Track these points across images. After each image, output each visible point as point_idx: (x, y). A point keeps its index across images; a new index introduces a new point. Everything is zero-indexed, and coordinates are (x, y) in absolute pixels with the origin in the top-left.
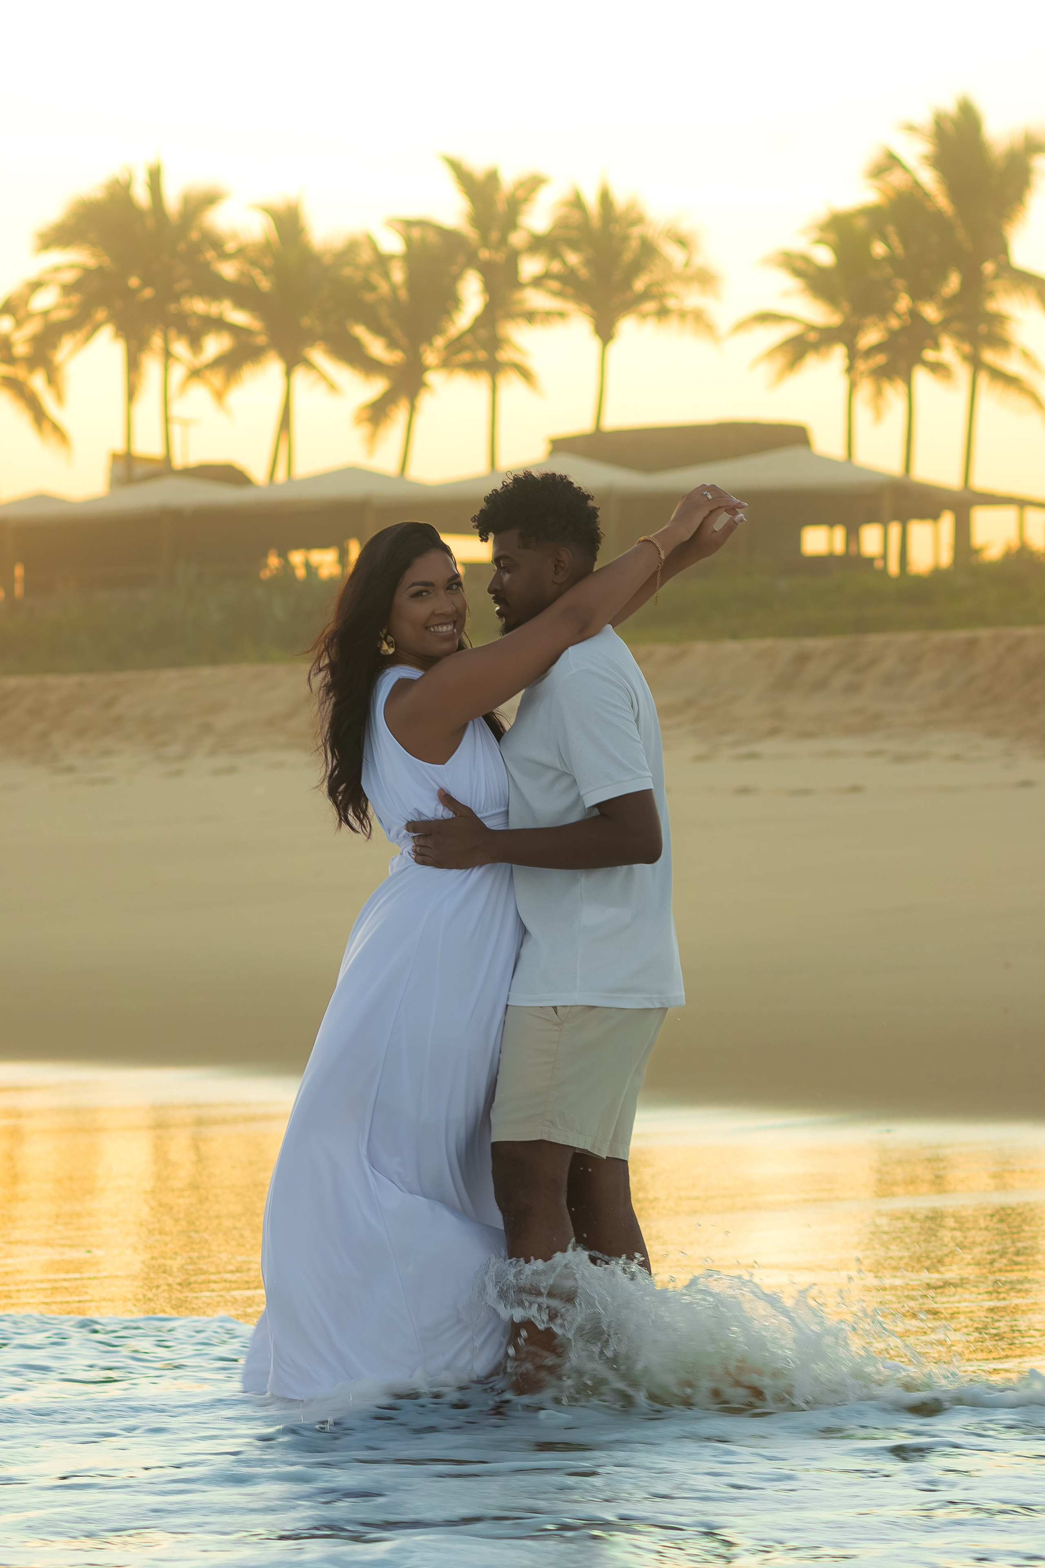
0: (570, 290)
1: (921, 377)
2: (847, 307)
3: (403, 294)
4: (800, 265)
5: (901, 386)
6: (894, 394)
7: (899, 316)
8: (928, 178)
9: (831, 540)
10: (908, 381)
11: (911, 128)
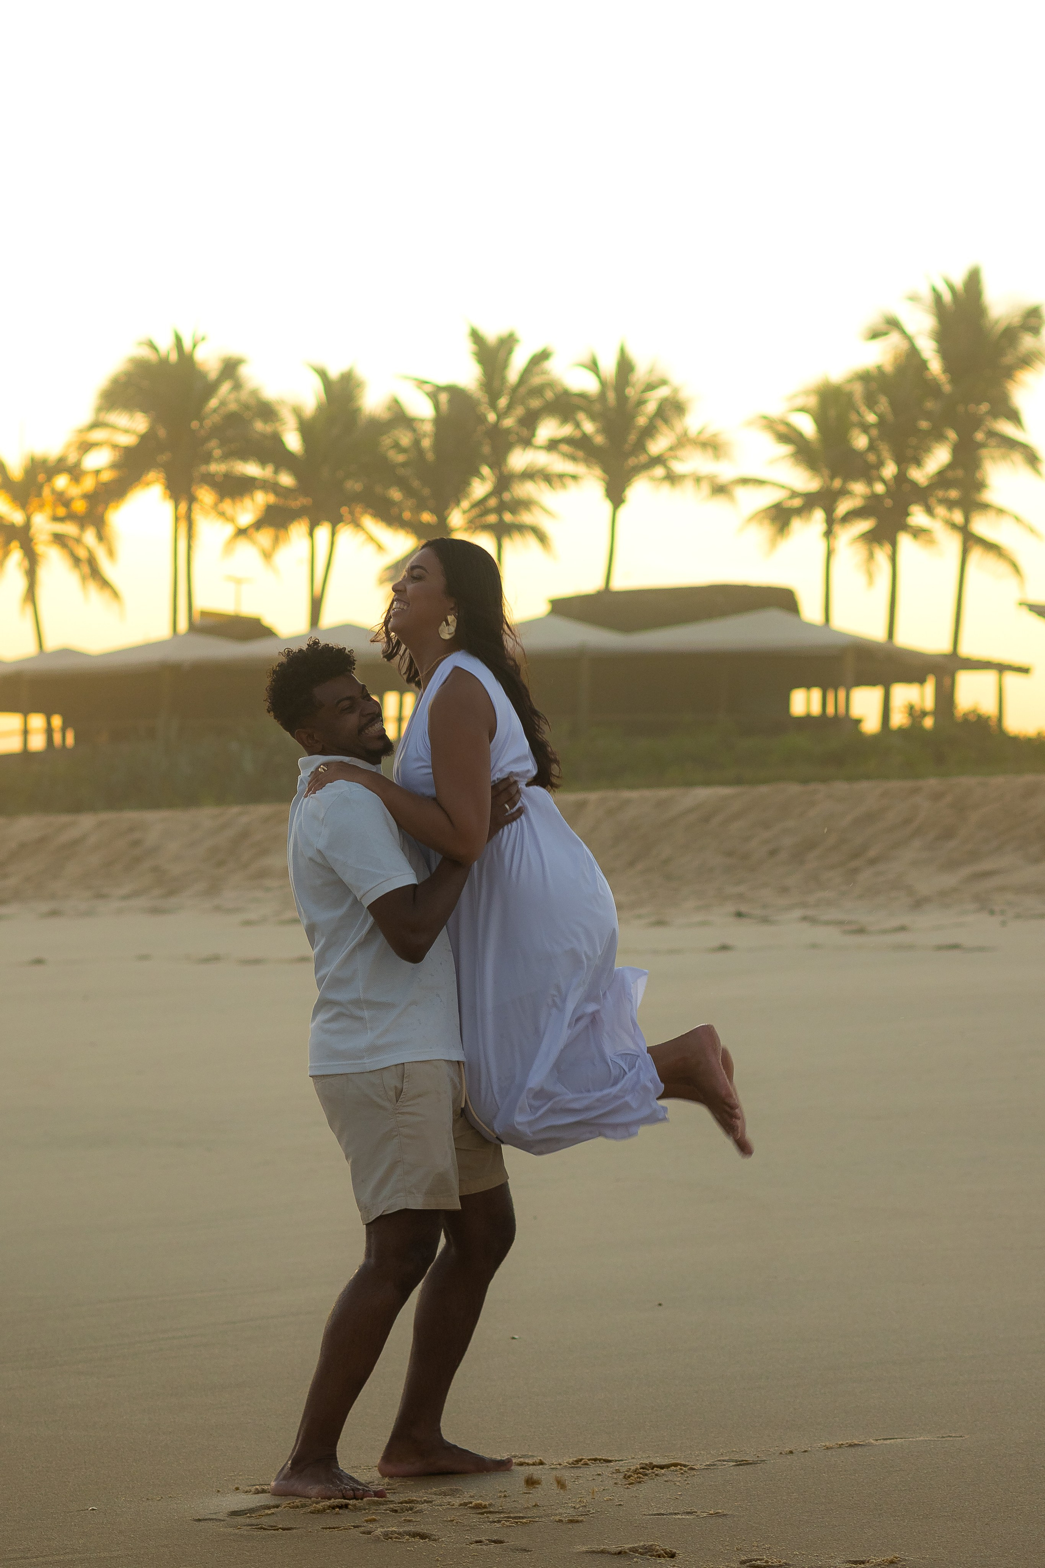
0: (580, 454)
1: (905, 541)
2: (826, 472)
3: (430, 456)
4: (782, 429)
5: (888, 548)
6: (882, 555)
7: (884, 481)
8: (928, 348)
9: (808, 702)
10: (894, 544)
11: (914, 298)
